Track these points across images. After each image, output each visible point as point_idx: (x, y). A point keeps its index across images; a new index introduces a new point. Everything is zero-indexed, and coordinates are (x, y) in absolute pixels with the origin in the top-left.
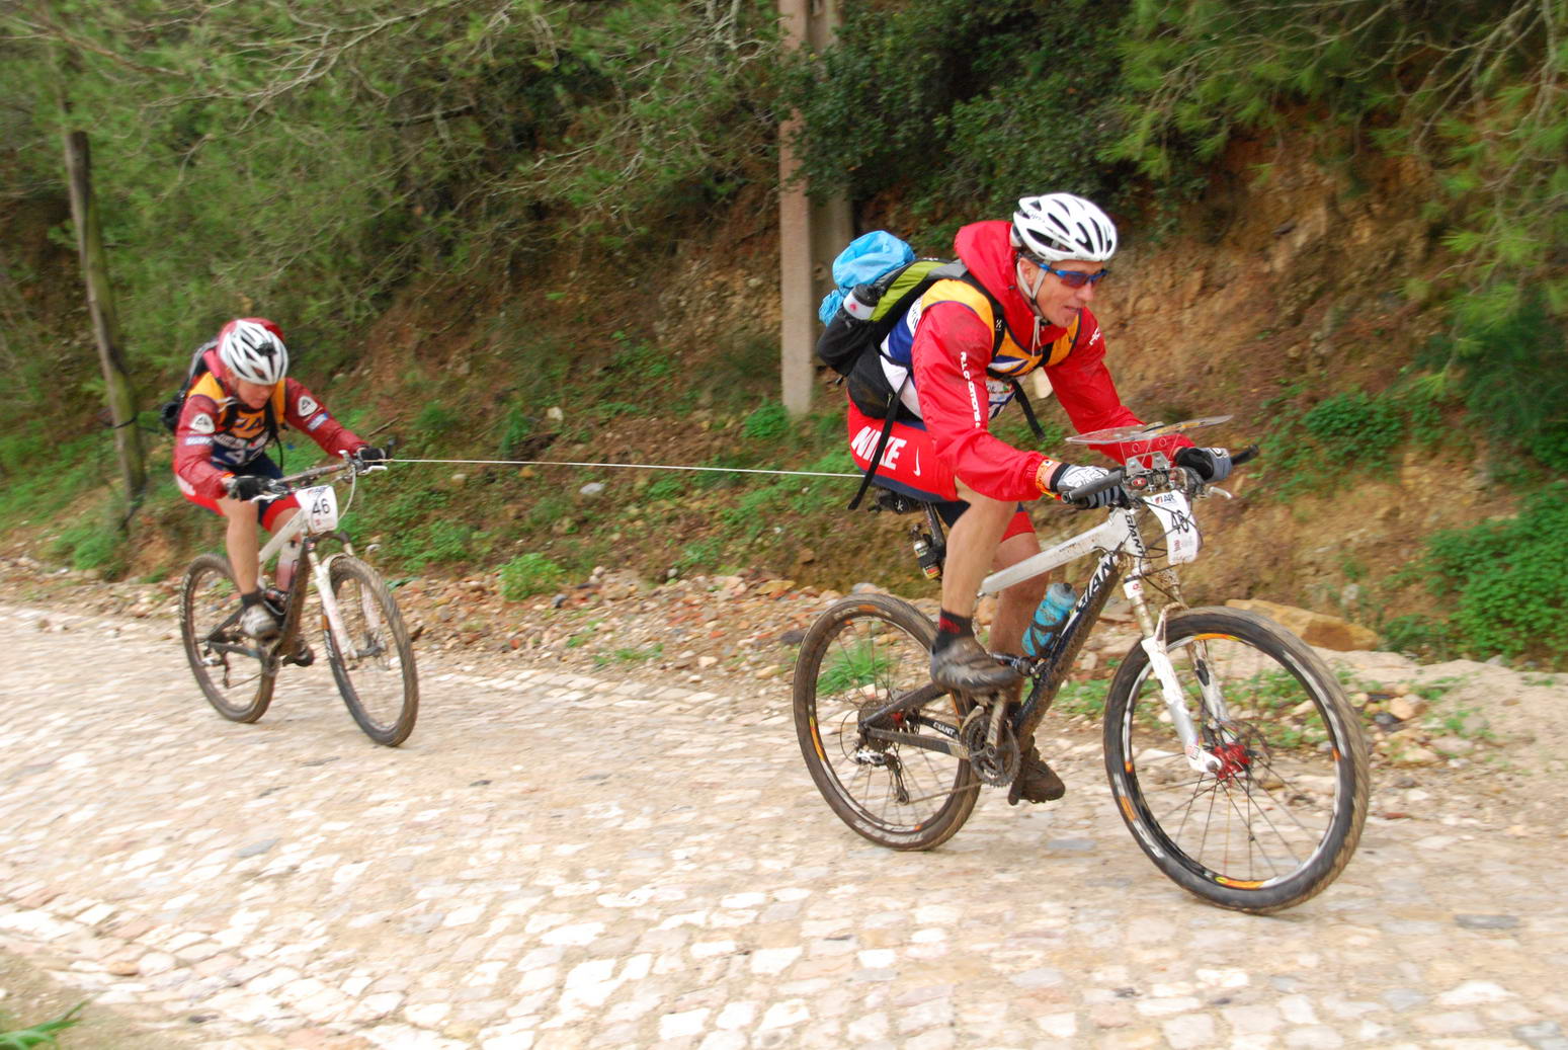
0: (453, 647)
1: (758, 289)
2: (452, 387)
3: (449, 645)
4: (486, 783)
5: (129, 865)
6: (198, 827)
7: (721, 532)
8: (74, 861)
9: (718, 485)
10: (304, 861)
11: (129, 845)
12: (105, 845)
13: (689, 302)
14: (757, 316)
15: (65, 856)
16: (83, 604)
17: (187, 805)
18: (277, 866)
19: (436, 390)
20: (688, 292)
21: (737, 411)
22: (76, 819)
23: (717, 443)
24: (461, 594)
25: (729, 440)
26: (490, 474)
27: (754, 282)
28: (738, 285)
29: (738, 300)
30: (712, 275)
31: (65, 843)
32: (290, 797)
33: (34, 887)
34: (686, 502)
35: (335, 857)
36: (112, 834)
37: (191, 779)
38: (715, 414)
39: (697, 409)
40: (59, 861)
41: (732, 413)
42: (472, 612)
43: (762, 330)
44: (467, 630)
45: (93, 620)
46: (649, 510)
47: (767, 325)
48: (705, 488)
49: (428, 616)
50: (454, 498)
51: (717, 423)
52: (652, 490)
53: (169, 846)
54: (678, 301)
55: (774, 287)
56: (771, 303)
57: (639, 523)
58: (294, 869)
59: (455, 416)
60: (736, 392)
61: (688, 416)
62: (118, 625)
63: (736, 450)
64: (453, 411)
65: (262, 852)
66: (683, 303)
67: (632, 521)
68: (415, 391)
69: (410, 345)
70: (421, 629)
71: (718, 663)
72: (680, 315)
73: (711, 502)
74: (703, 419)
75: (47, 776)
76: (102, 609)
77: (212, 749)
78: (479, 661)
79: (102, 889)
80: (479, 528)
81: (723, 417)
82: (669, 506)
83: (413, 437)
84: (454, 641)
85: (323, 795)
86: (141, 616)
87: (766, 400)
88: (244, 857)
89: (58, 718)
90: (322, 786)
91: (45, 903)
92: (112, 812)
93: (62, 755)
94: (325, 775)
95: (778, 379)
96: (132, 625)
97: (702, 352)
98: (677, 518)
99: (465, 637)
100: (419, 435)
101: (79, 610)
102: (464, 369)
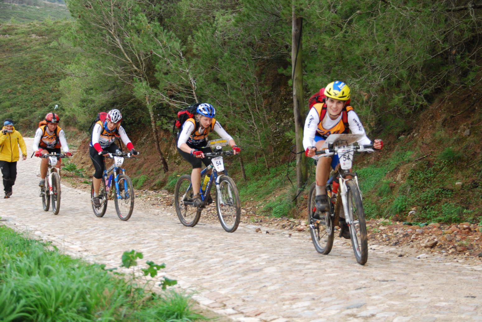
0: (452, 253)
2: (460, 141)
3: (450, 251)
4: (474, 297)
5: (294, 306)
6: (327, 296)
8: (270, 302)
10: (378, 313)
11: (295, 299)
12: (283, 298)
15: (266, 300)
16: (276, 224)
17: (321, 288)
18: (364, 313)
19: (452, 141)
22: (271, 288)
24: (458, 230)
26: (476, 183)
31: (266, 296)
32: (371, 291)
33: (252, 309)
35: (394, 313)
36: (287, 295)
37: (324, 280)
40: (264, 302)
42: (463, 239)
44: (460, 246)
45: (280, 230)
49: (440, 237)
50: (454, 193)
53: (313, 302)
58: (373, 315)
59: (460, 154)
62: (290, 233)
64: (459, 152)
65: (357, 308)
68: (440, 142)
69: (440, 120)
70: (436, 243)
75: (259, 273)
76: (284, 227)
77: (333, 272)
78: (466, 259)
79: (282, 313)
80: (467, 208)
83: (437, 163)
84: (453, 250)
85: (387, 292)
86: (300, 231)
88: (348, 308)
89: (264, 256)
90: (387, 289)
91: (256, 315)
92: (287, 287)
93: (266, 267)
94: (388, 285)
96: (297, 234)
99: (459, 248)
100: (440, 163)
101: (274, 227)
102: (467, 132)
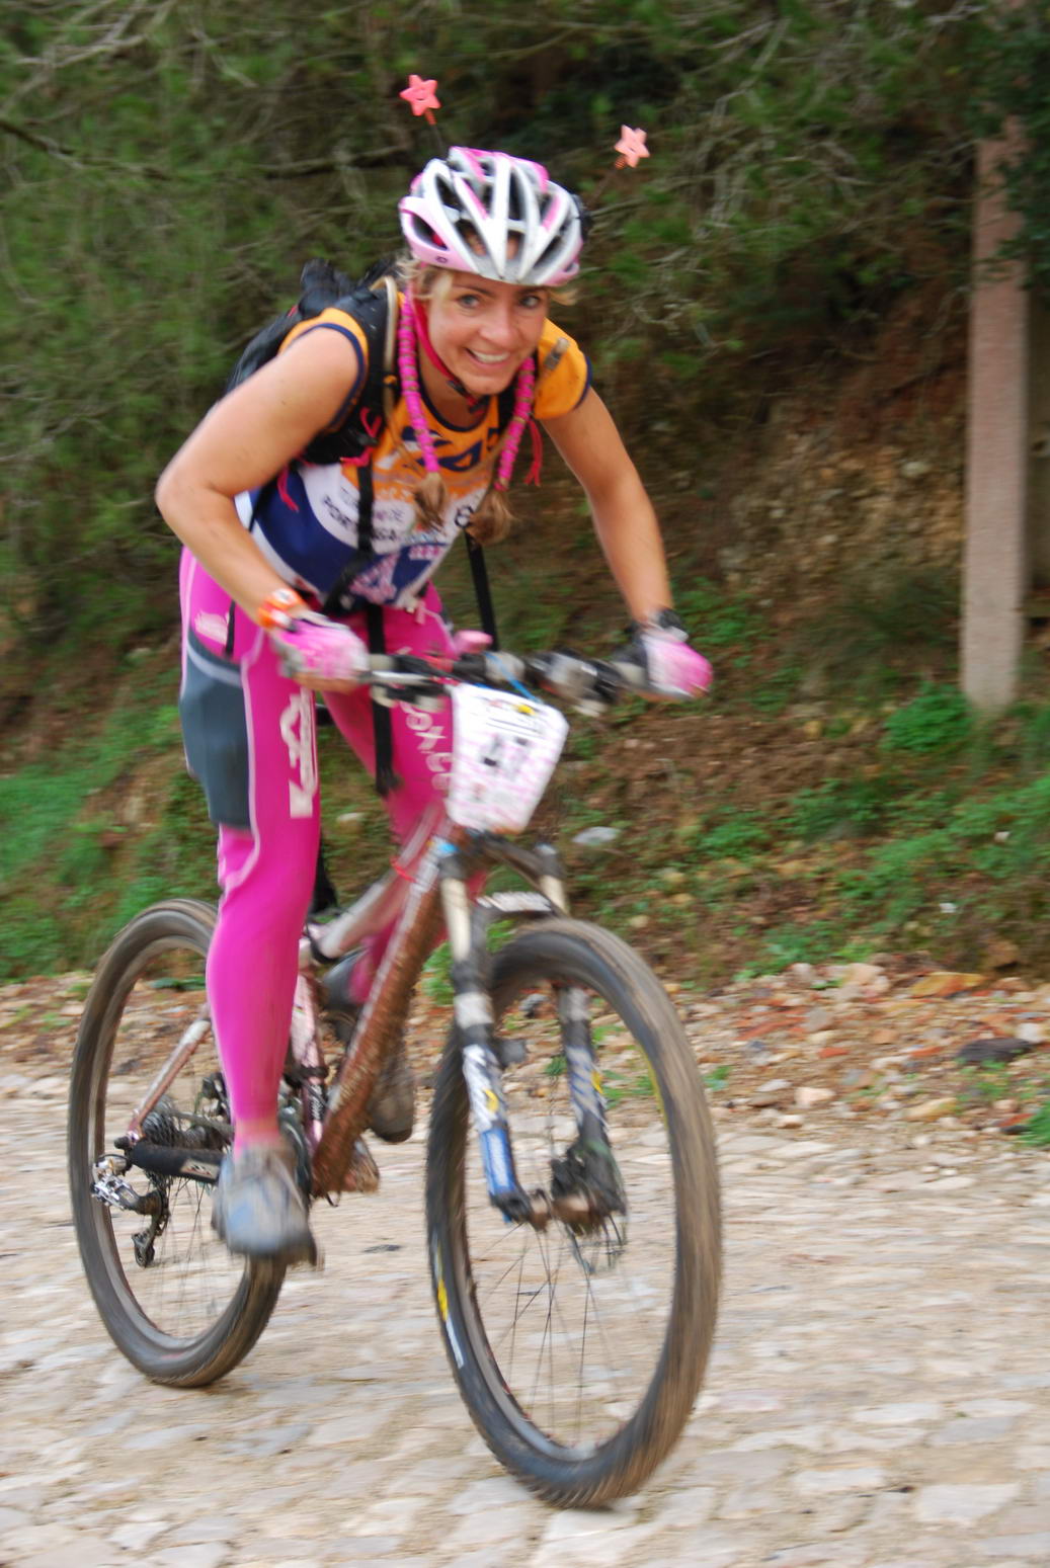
1: (921, 483)
7: (837, 913)
9: (837, 831)
13: (790, 510)
14: (917, 534)
20: (787, 492)
21: (873, 704)
23: (834, 759)
25: (857, 753)
27: (914, 468)
28: (883, 476)
29: (883, 504)
30: (834, 458)
34: (773, 862)
38: (830, 710)
39: (796, 701)
41: (865, 706)
43: (926, 559)
46: (702, 876)
47: (936, 549)
48: (809, 837)
51: (835, 726)
52: (709, 841)
54: (769, 509)
55: (952, 478)
56: (945, 507)
57: (683, 899)
60: (872, 670)
61: (782, 713)
63: (870, 771)
66: (777, 514)
67: (669, 894)
71: (835, 1099)
72: (770, 535)
73: (820, 862)
74: (808, 718)
81: (847, 715)
82: (741, 868)
87: (928, 684)
95: (953, 646)
97: (810, 601)
98: (755, 889)
